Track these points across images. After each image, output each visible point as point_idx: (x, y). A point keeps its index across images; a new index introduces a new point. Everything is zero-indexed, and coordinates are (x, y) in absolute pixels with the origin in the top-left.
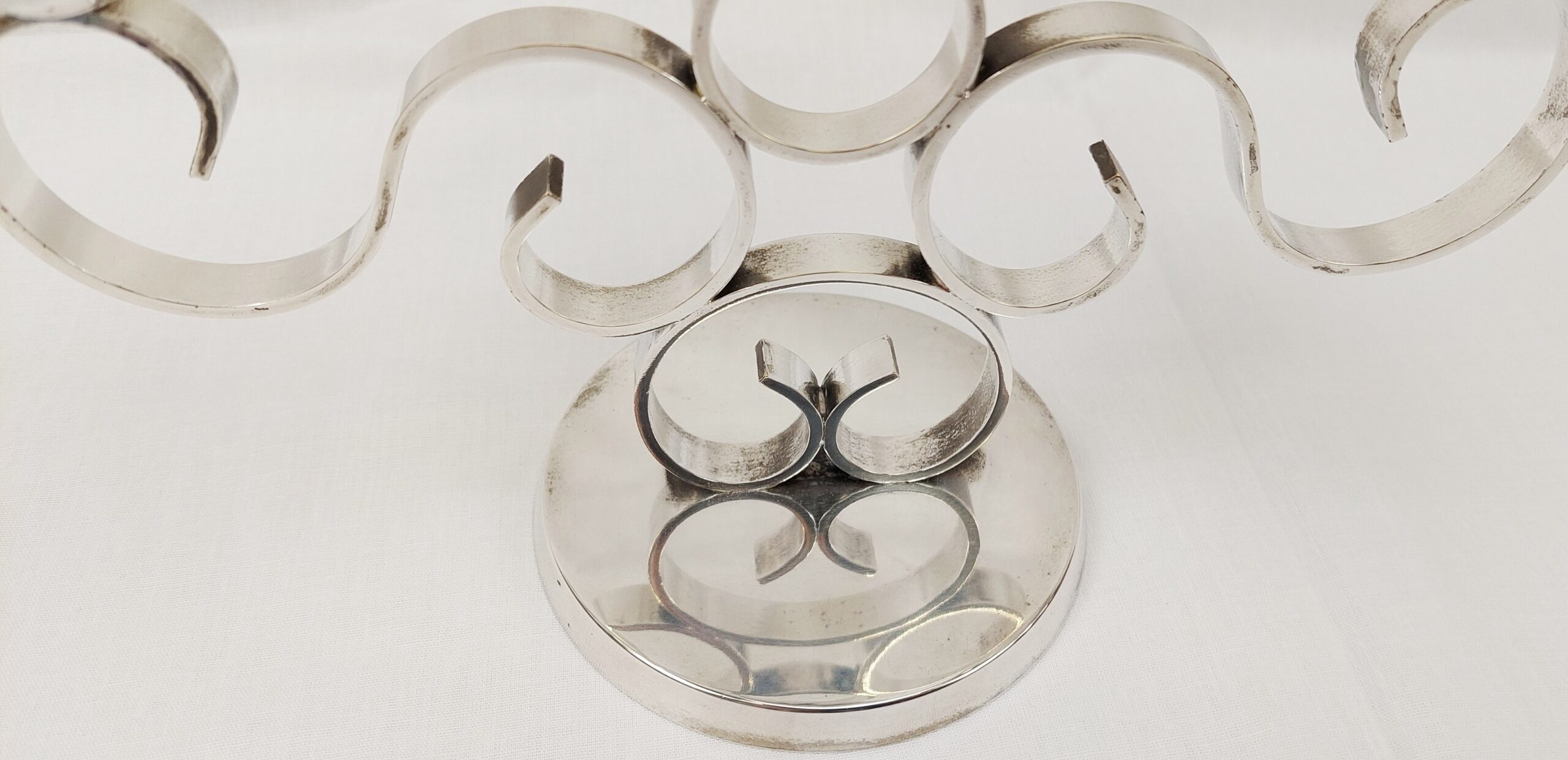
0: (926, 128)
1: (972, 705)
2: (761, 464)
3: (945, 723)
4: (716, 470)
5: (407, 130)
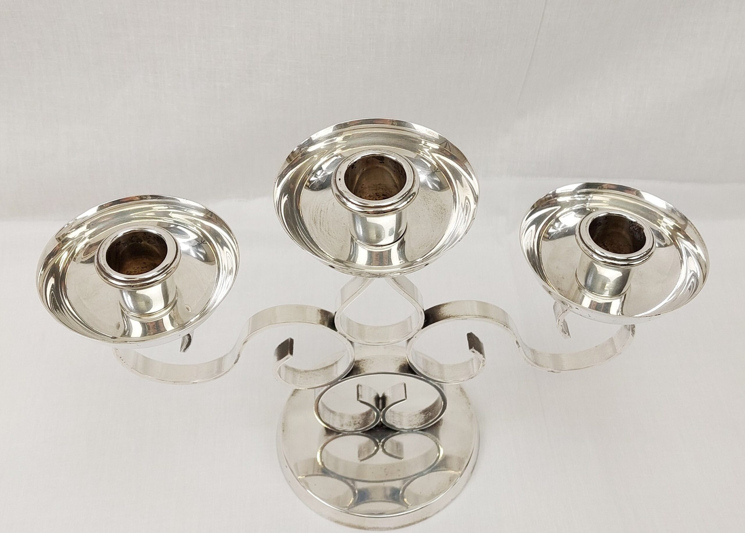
0: (408, 337)
1: (428, 516)
2: (359, 423)
3: (418, 522)
4: (342, 425)
5: (247, 341)
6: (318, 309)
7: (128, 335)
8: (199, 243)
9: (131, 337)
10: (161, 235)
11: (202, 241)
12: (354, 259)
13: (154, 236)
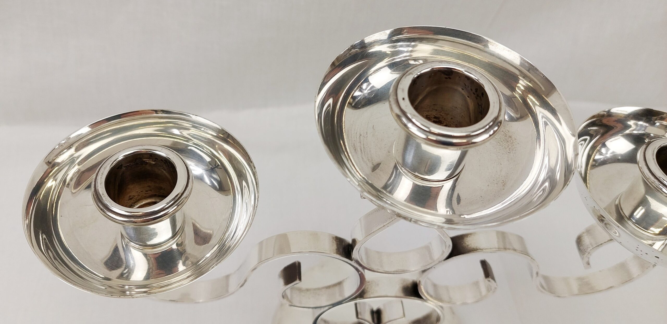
0: (427, 267)
5: (257, 268)
6: (333, 236)
7: (128, 276)
8: (212, 167)
9: (131, 280)
10: (170, 159)
11: (215, 165)
12: (392, 189)
13: (161, 159)
